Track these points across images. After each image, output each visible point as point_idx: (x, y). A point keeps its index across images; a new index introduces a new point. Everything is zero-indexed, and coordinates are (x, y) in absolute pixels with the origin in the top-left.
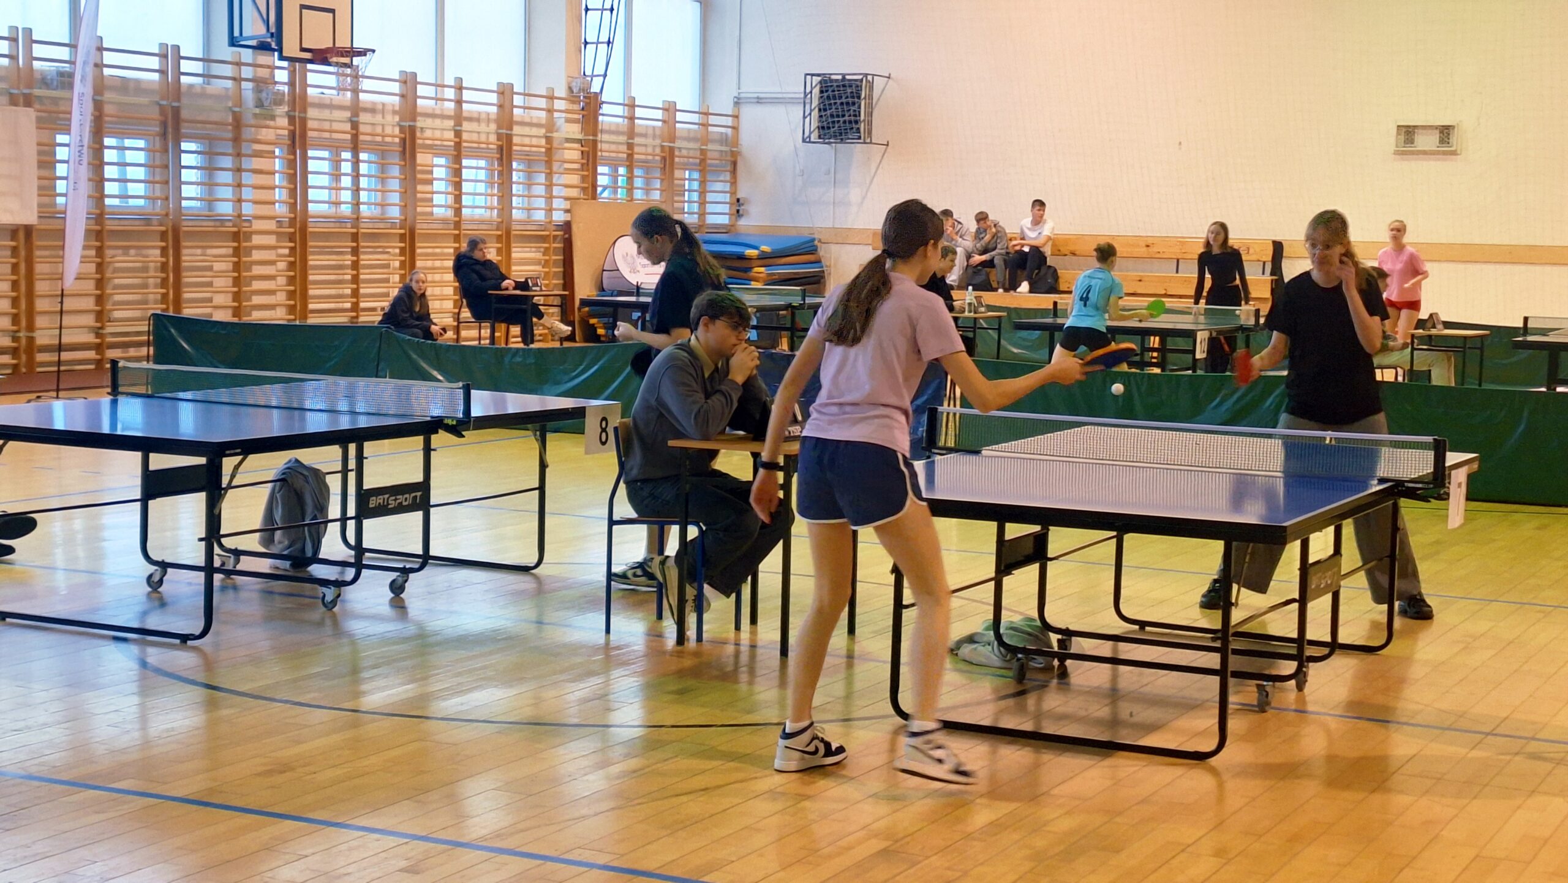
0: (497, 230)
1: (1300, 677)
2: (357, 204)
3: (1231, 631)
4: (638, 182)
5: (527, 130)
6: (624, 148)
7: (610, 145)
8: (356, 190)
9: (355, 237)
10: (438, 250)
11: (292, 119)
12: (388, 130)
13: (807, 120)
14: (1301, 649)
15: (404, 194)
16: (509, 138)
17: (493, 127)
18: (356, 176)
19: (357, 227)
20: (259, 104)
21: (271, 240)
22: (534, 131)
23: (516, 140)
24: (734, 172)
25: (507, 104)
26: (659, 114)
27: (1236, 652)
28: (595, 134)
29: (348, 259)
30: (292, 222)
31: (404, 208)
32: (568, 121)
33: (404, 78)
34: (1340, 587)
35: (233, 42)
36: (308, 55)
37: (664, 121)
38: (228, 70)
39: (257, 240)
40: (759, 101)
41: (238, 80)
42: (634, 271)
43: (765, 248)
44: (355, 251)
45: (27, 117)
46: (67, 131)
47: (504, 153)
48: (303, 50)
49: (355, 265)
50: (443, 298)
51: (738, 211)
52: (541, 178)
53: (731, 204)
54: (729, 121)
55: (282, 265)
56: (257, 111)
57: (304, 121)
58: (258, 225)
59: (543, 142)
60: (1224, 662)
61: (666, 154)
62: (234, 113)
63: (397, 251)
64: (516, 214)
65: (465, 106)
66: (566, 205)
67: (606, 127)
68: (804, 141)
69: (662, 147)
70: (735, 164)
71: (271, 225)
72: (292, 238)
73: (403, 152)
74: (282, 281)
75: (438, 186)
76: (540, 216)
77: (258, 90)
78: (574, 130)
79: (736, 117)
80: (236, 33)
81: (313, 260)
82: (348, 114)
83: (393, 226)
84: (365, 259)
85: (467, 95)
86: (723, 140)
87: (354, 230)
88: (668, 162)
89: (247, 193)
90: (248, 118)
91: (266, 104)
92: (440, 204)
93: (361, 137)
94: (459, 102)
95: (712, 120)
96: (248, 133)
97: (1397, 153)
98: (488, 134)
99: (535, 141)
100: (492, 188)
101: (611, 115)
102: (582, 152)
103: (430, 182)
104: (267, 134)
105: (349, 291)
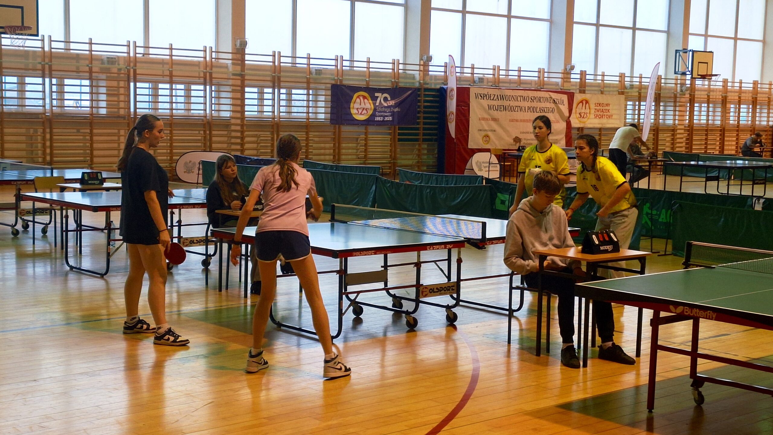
2: (708, 120)
8: (708, 116)
9: (707, 130)
10: (731, 135)
11: (690, 95)
12: (717, 97)
15: (722, 116)
18: (708, 111)
19: (708, 127)
20: (682, 91)
21: (682, 131)
29: (704, 137)
30: (689, 126)
31: (722, 121)
33: (724, 81)
35: (675, 73)
36: (699, 77)
38: (673, 81)
39: (678, 131)
41: (676, 84)
44: (706, 135)
45: (623, 97)
48: (698, 75)
49: (706, 139)
55: (684, 139)
56: (681, 93)
57: (694, 95)
58: (679, 127)
62: (675, 94)
63: (719, 135)
65: (742, 88)
71: (682, 127)
72: (688, 131)
73: (723, 103)
74: (684, 144)
75: (732, 114)
77: (681, 87)
80: (677, 70)
81: (695, 138)
82: (706, 93)
83: (718, 127)
84: (710, 137)
85: (743, 85)
89: (677, 117)
90: (678, 95)
91: (684, 91)
92: (732, 120)
93: (710, 100)
94: (741, 87)
96: (678, 100)
98: (749, 97)
103: (729, 113)
105: (704, 147)
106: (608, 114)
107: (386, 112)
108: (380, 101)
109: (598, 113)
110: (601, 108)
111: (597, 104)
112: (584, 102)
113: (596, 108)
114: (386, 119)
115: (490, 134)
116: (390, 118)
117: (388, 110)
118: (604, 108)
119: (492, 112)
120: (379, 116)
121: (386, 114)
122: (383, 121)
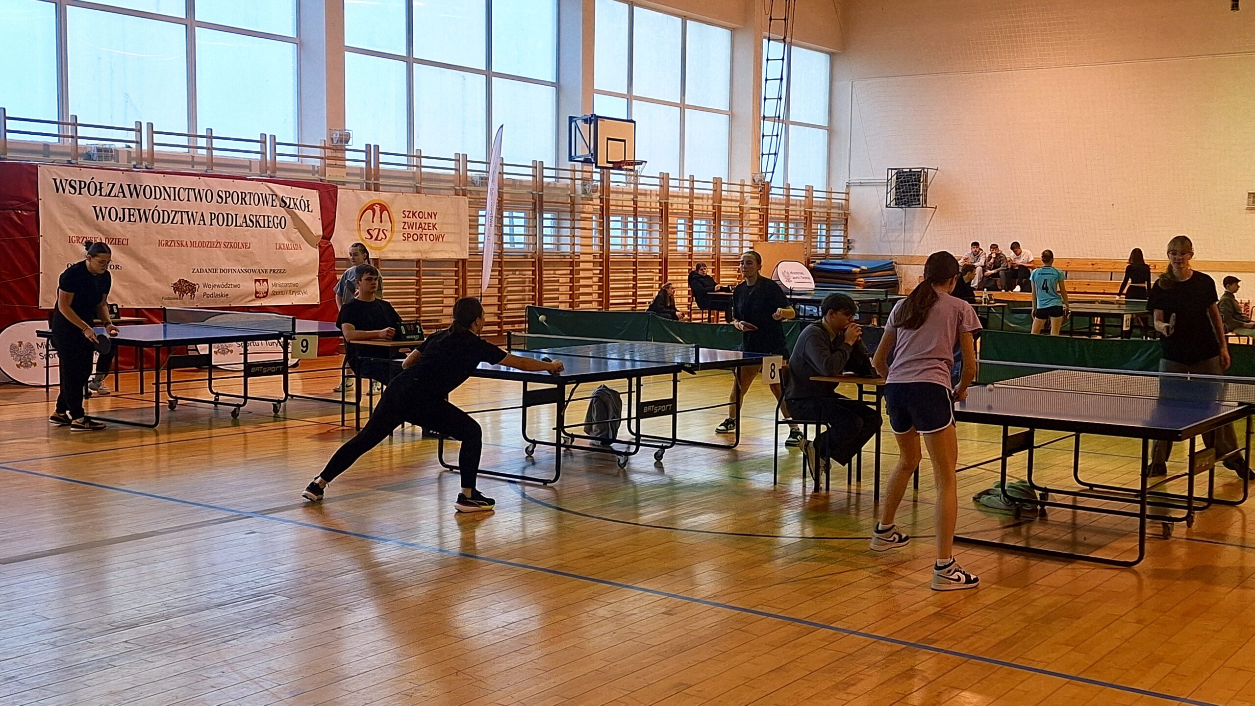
0: (712, 258)
1: (1189, 519)
2: (636, 245)
3: (1148, 491)
4: (791, 231)
5: (729, 203)
6: (784, 212)
7: (775, 211)
8: (636, 238)
9: (635, 264)
10: (680, 270)
11: (602, 200)
12: (653, 205)
13: (889, 195)
14: (1190, 503)
15: (661, 240)
16: (720, 208)
17: (711, 202)
18: (636, 230)
19: (636, 259)
20: (585, 192)
21: (590, 266)
22: (734, 204)
23: (723, 209)
24: (846, 225)
25: (718, 190)
26: (803, 193)
27: (1149, 503)
28: (767, 205)
29: (631, 276)
30: (601, 256)
31: (661, 248)
32: (752, 198)
33: (662, 177)
34: (1214, 466)
35: (571, 159)
36: (611, 165)
38: (568, 174)
39: (582, 266)
40: (861, 184)
41: (573, 179)
42: (789, 281)
43: (863, 267)
44: (635, 271)
45: (464, 201)
46: (485, 208)
47: (717, 216)
48: (608, 162)
49: (635, 279)
50: (682, 297)
51: (848, 247)
52: (737, 230)
53: (844, 243)
54: (844, 196)
55: (595, 279)
56: (583, 196)
57: (608, 201)
58: (583, 258)
59: (738, 210)
60: (1143, 509)
61: (807, 216)
62: (571, 197)
63: (658, 271)
64: (723, 250)
65: (695, 191)
67: (773, 201)
68: (887, 206)
69: (805, 211)
70: (846, 220)
71: (590, 258)
72: (601, 264)
73: (661, 217)
74: (595, 288)
75: (681, 235)
76: (736, 251)
77: (584, 185)
78: (756, 203)
79: (848, 194)
80: (573, 154)
81: (613, 277)
82: (632, 197)
83: (656, 257)
84: (640, 275)
85: (696, 185)
86: (840, 207)
87: (634, 260)
88: (808, 220)
89: (577, 240)
90: (578, 200)
91: (588, 192)
92: (681, 246)
93: (639, 209)
94: (692, 189)
95: (834, 195)
96: (578, 208)
97: (1247, 209)
98: (707, 206)
99: (733, 210)
100: (710, 235)
101: (776, 194)
102: (760, 215)
103: (676, 233)
104: (588, 208)
105: (631, 293)
106: (434, 232)
109: (412, 231)
110: (418, 220)
111: (407, 214)
112: (377, 209)
113: (406, 220)
118: (423, 221)
119: (105, 223)
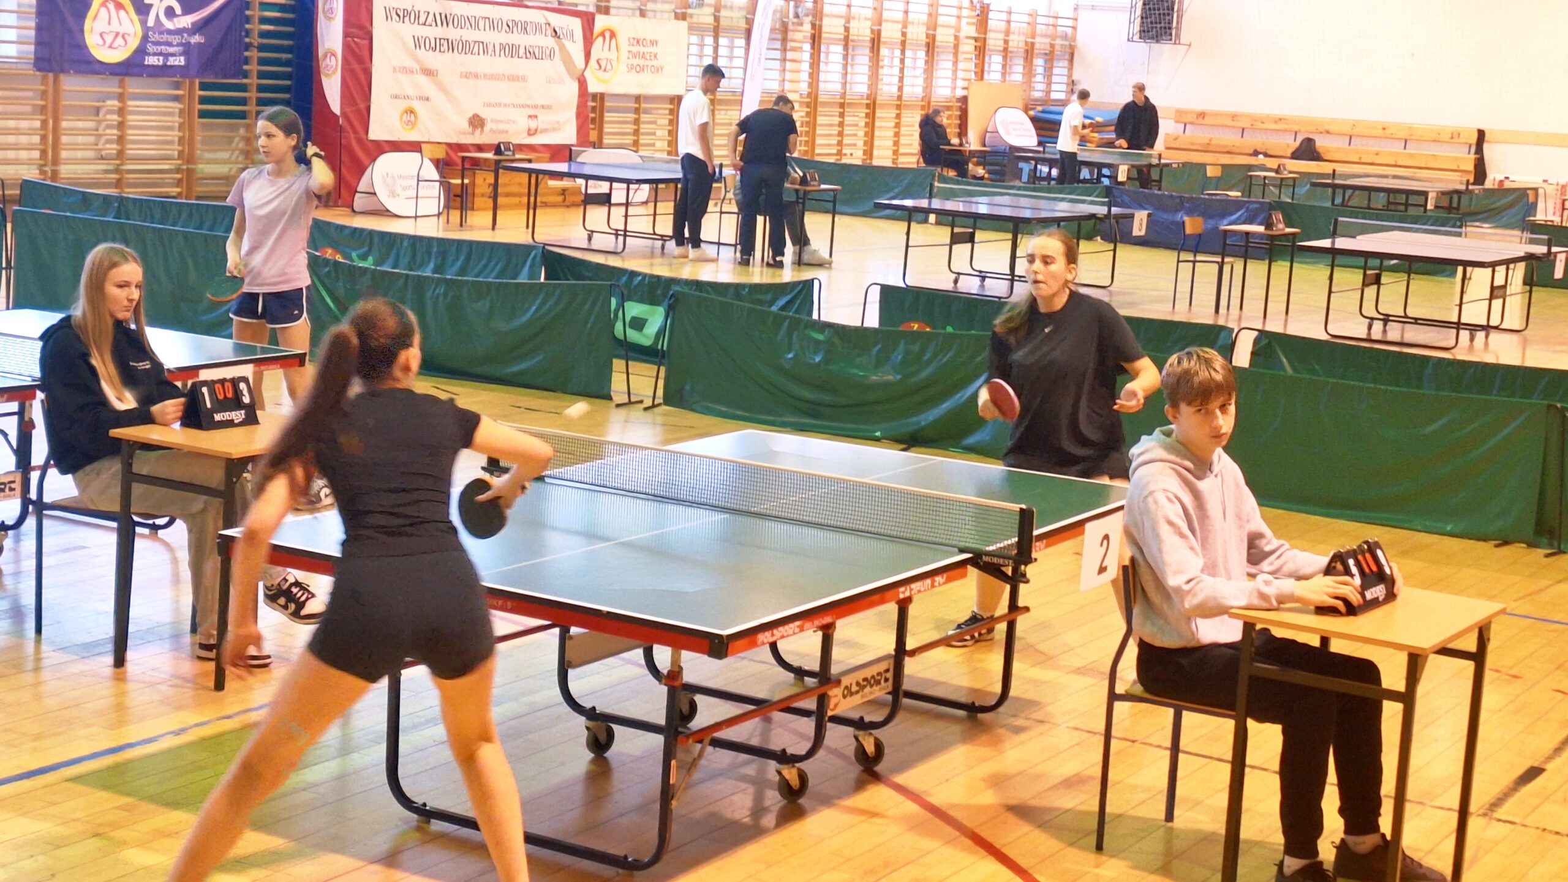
0: (922, 101)
2: (844, 83)
5: (944, 31)
6: (1002, 43)
7: (994, 40)
8: (846, 74)
9: (842, 105)
10: (887, 115)
11: (813, 26)
12: (865, 32)
13: (1132, 25)
16: (934, 36)
18: (845, 63)
19: (844, 99)
20: (797, 16)
22: (949, 31)
23: (938, 38)
24: (1071, 60)
25: (934, 13)
26: (1026, 19)
28: (985, 33)
29: (836, 120)
30: (809, 95)
31: (872, 86)
32: (968, 23)
37: (1029, 23)
40: (1093, 8)
42: (1008, 133)
43: (1099, 119)
44: (842, 115)
45: (684, 26)
47: (931, 47)
49: (842, 125)
50: (885, 148)
52: (951, 65)
53: (1068, 84)
54: (1070, 23)
56: (795, 20)
57: (820, 27)
59: (953, 39)
61: (1029, 48)
62: (784, 22)
63: (864, 115)
66: (965, 84)
67: (993, 28)
68: (1128, 40)
69: (1026, 43)
70: (1072, 55)
72: (808, 106)
73: (873, 47)
76: (948, 92)
77: (795, 8)
78: (971, 31)
79: (1076, 19)
81: (820, 120)
82: (843, 22)
83: (864, 98)
84: (849, 121)
85: (911, 7)
86: (1065, 37)
87: (842, 101)
88: (1029, 53)
89: (786, 76)
90: (791, 27)
91: (801, 15)
92: (892, 84)
93: (851, 38)
94: (909, 13)
95: (1060, 22)
96: (789, 36)
98: (919, 33)
99: (948, 39)
101: (995, 21)
102: (976, 47)
104: (798, 36)
106: (655, 63)
107: (170, 44)
108: (157, 16)
109: (635, 62)
110: (642, 50)
111: (632, 41)
112: (607, 35)
113: (631, 48)
114: (172, 61)
115: (417, 105)
116: (180, 61)
117: (176, 39)
118: (646, 50)
119: (421, 53)
120: (155, 54)
121: (171, 50)
122: (165, 66)
